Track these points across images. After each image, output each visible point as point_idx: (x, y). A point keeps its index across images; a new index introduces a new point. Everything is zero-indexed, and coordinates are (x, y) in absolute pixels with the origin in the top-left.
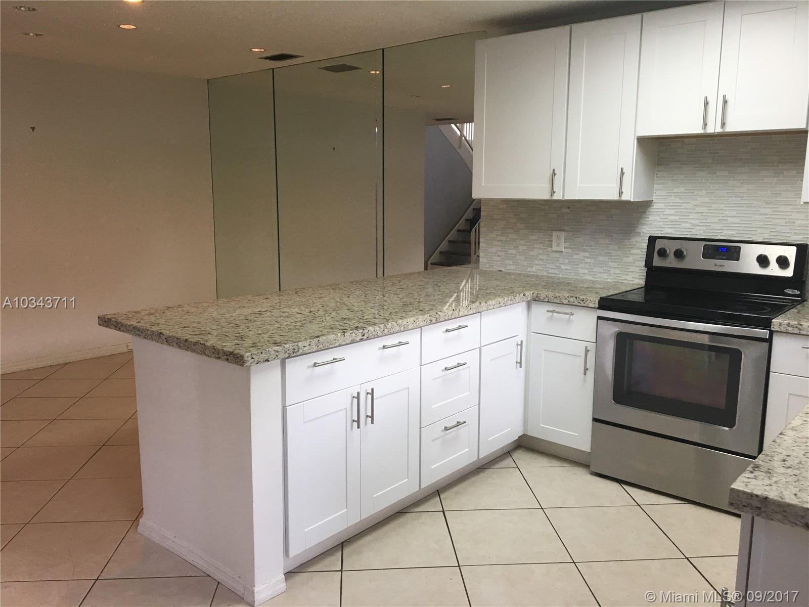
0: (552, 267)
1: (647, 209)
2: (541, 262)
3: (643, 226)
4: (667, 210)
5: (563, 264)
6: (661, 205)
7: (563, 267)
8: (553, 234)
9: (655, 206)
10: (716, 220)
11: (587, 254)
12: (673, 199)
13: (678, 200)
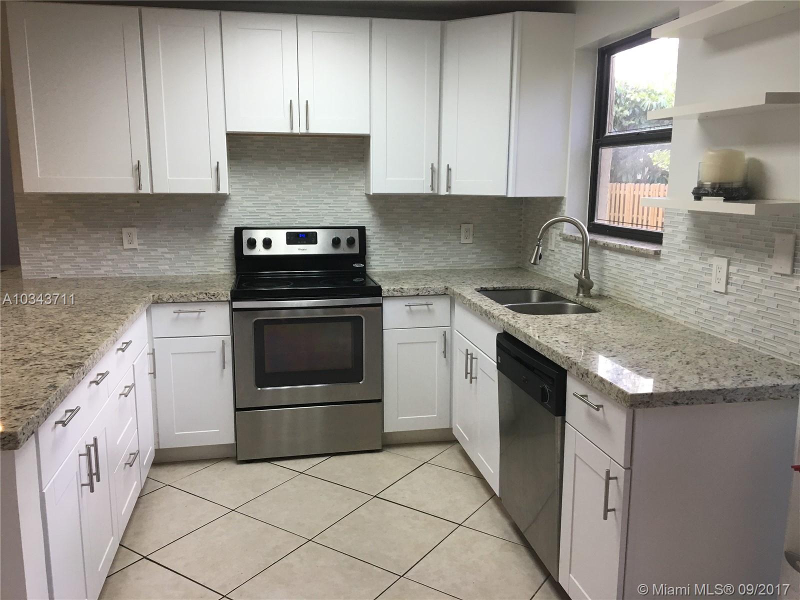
0: (125, 267)
1: (225, 202)
2: (110, 263)
3: (223, 218)
4: (245, 203)
5: (138, 262)
6: (239, 198)
7: (139, 265)
8: (123, 230)
9: (233, 198)
10: (290, 210)
11: (166, 250)
12: (249, 192)
13: (254, 192)
